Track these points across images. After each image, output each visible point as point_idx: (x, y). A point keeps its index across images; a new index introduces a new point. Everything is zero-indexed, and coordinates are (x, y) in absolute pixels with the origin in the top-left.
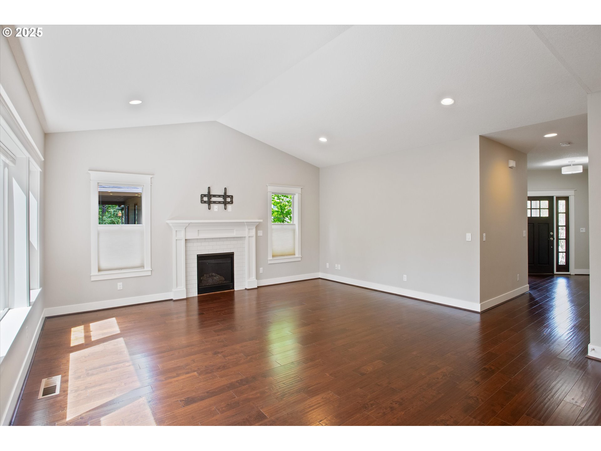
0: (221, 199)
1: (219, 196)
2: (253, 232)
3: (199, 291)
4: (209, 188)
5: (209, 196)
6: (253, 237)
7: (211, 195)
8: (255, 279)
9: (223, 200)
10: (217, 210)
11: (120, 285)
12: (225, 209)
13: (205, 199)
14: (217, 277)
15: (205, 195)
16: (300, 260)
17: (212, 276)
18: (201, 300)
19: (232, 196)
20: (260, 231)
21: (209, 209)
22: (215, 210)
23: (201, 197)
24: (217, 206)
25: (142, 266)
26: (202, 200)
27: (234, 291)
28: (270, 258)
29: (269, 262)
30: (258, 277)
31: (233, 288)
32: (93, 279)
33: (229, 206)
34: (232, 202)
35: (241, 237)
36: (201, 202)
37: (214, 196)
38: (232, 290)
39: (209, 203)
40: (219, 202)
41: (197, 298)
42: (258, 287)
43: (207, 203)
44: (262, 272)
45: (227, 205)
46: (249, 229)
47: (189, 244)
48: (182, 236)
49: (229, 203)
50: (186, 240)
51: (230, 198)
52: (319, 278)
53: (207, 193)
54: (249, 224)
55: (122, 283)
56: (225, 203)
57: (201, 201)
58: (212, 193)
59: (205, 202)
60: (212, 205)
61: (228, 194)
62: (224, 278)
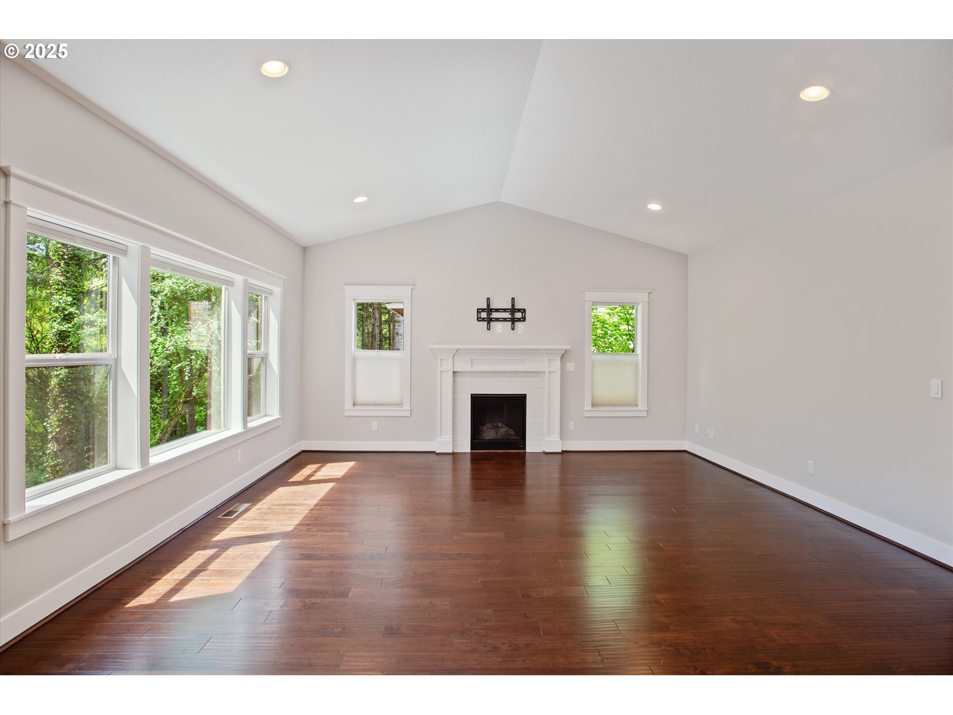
0: (507, 315)
1: (505, 310)
2: (556, 365)
3: (473, 447)
4: (488, 299)
5: (489, 310)
6: (557, 372)
7: (491, 309)
8: (559, 439)
9: (510, 316)
10: (500, 331)
11: (374, 425)
12: (513, 329)
13: (484, 315)
14: (504, 429)
15: (483, 310)
16: (646, 416)
17: (497, 427)
18: (475, 459)
19: (524, 310)
20: (571, 364)
21: (489, 329)
22: (498, 332)
23: (478, 312)
24: (501, 325)
25: (401, 404)
26: (479, 316)
27: (525, 452)
28: (588, 407)
29: (587, 414)
30: (562, 437)
31: (524, 448)
32: (347, 414)
33: (519, 325)
34: (523, 319)
35: (538, 372)
36: (477, 320)
37: (497, 310)
38: (522, 451)
39: (489, 320)
40: (505, 320)
41: (469, 455)
42: (564, 452)
43: (486, 321)
44: (573, 430)
45: (516, 324)
46: (549, 360)
47: (459, 379)
48: (448, 367)
49: (519, 320)
50: (454, 372)
51: (521, 313)
52: (685, 451)
53: (485, 307)
54: (548, 352)
55: (376, 422)
56: (513, 320)
57: (478, 318)
58: (493, 306)
59: (483, 320)
60: (492, 324)
61: (517, 306)
62: (513, 432)
